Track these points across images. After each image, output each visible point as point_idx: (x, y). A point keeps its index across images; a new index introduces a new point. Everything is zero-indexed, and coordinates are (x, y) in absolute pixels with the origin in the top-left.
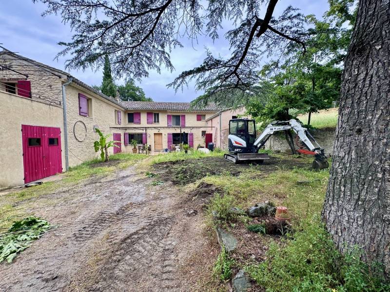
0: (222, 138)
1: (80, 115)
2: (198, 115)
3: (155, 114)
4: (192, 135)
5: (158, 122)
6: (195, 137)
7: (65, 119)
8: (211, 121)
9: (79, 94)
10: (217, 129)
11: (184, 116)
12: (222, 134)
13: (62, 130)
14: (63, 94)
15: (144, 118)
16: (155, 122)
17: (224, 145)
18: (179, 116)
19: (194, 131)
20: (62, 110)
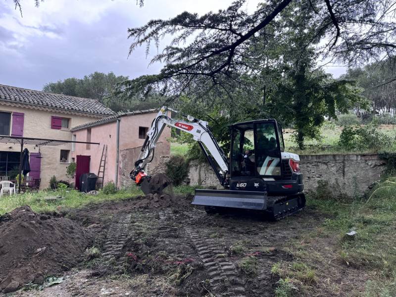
0: (121, 166)
2: (53, 118)
4: (38, 156)
6: (44, 161)
8: (86, 131)
10: (105, 148)
11: (22, 115)
12: (121, 158)
17: (123, 179)
18: (9, 114)
19: (45, 150)
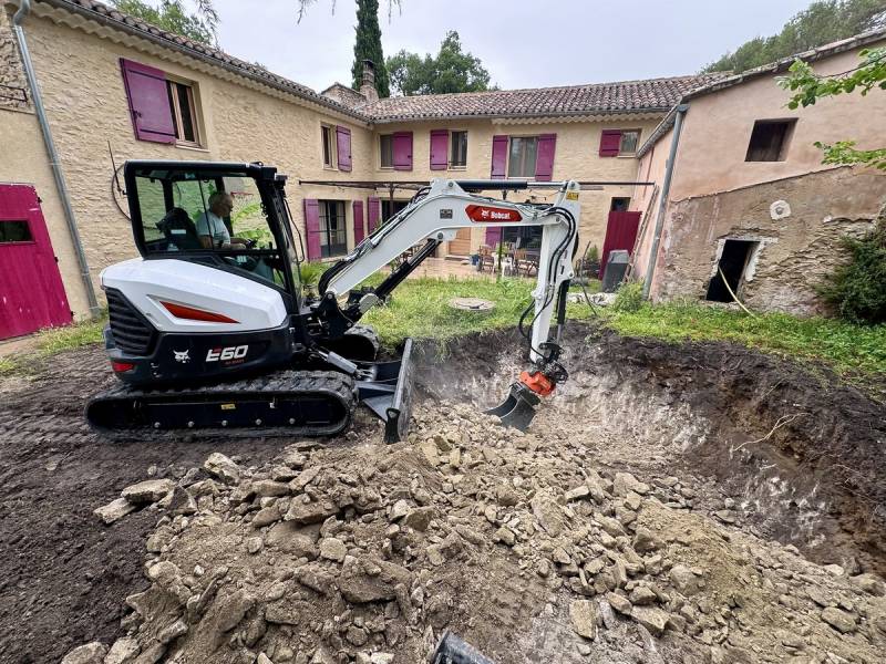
1: (138, 138)
3: (456, 135)
5: (464, 163)
7: (49, 154)
9: (122, 62)
11: (553, 138)
13: (45, 192)
14: (22, 61)
15: (422, 148)
16: (455, 163)
20: (34, 119)
